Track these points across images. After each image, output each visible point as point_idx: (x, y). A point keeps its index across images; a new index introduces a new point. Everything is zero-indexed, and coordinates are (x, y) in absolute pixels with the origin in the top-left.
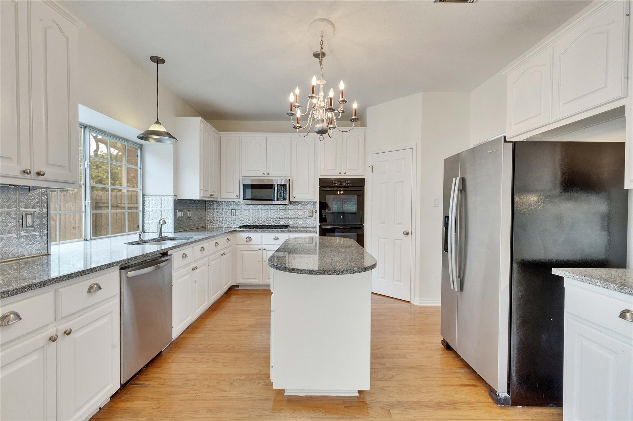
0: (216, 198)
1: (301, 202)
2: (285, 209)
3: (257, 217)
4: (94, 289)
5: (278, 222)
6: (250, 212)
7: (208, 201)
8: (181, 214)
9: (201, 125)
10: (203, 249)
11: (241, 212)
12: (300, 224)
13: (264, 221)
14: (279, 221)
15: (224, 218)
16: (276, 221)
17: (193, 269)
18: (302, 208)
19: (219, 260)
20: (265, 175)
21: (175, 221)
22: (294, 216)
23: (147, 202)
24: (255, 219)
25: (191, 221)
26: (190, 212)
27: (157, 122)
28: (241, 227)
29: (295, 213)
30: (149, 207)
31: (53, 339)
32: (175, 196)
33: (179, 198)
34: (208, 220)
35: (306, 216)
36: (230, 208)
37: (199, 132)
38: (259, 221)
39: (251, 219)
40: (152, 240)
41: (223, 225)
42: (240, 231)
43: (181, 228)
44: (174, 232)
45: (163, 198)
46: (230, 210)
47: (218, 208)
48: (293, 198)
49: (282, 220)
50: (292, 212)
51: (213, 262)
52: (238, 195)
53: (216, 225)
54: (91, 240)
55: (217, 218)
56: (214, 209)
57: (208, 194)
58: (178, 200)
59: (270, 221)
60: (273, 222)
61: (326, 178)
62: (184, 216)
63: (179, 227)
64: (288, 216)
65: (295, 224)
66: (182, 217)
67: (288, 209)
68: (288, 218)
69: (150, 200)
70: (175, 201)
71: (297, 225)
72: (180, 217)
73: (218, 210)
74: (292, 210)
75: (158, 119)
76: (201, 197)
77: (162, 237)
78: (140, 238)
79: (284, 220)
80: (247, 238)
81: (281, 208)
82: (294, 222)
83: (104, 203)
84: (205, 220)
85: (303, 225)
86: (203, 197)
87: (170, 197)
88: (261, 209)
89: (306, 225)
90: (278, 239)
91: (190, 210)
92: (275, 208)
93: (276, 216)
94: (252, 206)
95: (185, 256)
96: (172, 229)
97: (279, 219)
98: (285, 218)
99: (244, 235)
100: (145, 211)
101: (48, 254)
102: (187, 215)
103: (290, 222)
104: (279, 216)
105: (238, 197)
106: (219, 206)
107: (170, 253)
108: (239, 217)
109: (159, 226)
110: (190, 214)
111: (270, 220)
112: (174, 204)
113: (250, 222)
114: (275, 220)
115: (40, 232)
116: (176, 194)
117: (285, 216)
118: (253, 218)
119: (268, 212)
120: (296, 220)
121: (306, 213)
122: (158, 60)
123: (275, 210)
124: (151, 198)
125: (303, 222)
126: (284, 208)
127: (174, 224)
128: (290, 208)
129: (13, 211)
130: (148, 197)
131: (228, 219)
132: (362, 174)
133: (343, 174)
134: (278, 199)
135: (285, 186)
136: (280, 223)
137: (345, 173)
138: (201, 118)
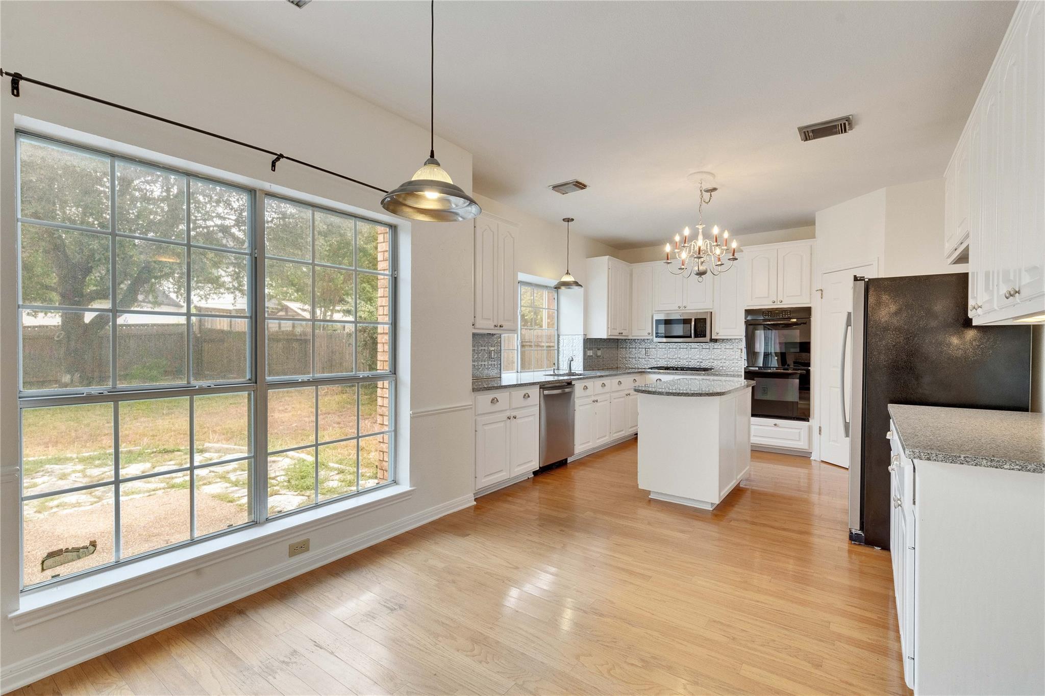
0: (627, 336)
1: (731, 339)
2: (709, 349)
3: (674, 358)
4: (526, 396)
5: (701, 364)
6: (666, 352)
7: (620, 339)
8: (590, 353)
9: (608, 263)
10: (604, 385)
11: (657, 352)
14: (701, 362)
15: (637, 359)
17: (594, 402)
18: (731, 347)
19: (623, 399)
20: (681, 309)
21: (584, 359)
22: (721, 357)
23: (561, 341)
25: (601, 360)
26: (600, 351)
27: (568, 273)
28: (651, 368)
29: (722, 353)
30: (563, 346)
31: (509, 418)
32: (585, 335)
33: (589, 337)
34: (620, 360)
36: (643, 347)
37: (606, 269)
39: (667, 359)
40: (563, 374)
41: (636, 365)
42: (649, 372)
43: (591, 367)
44: (584, 370)
45: (574, 337)
46: (644, 349)
47: (631, 347)
48: (716, 334)
49: (705, 361)
50: (719, 352)
51: (616, 400)
52: (650, 332)
53: (629, 365)
54: (521, 372)
55: (630, 358)
56: (626, 348)
57: (616, 332)
58: (587, 339)
60: (693, 364)
61: (755, 309)
62: (594, 355)
63: (589, 364)
64: (713, 357)
65: (722, 367)
66: (592, 356)
67: (713, 349)
68: (713, 359)
69: (563, 339)
70: (584, 339)
71: (725, 368)
72: (589, 356)
73: (631, 349)
74: (718, 349)
75: (568, 270)
76: (608, 335)
77: (571, 372)
78: (554, 372)
79: (707, 361)
81: (704, 347)
82: (722, 365)
83: (527, 342)
84: (617, 360)
85: (732, 368)
86: (610, 335)
87: (580, 336)
88: (680, 348)
89: (737, 369)
91: (600, 349)
92: (697, 347)
93: (698, 356)
94: (669, 344)
95: (586, 388)
96: (581, 368)
98: (709, 359)
99: (654, 377)
100: (560, 349)
101: (500, 377)
102: (597, 354)
103: (716, 364)
104: (701, 357)
105: (651, 335)
106: (632, 345)
107: (573, 383)
108: (653, 358)
109: (569, 363)
110: (599, 353)
112: (584, 343)
113: (666, 363)
114: (696, 361)
115: (497, 362)
116: (585, 333)
117: (710, 357)
118: (669, 358)
119: (687, 352)
120: (724, 362)
121: (736, 352)
122: (568, 220)
123: (697, 350)
124: (564, 337)
125: (734, 365)
126: (708, 347)
127: (584, 362)
129: (486, 348)
130: (561, 336)
131: (640, 360)
132: (808, 301)
133: (779, 303)
134: (696, 336)
135: (705, 320)
136: (703, 365)
137: (781, 302)
138: (609, 255)
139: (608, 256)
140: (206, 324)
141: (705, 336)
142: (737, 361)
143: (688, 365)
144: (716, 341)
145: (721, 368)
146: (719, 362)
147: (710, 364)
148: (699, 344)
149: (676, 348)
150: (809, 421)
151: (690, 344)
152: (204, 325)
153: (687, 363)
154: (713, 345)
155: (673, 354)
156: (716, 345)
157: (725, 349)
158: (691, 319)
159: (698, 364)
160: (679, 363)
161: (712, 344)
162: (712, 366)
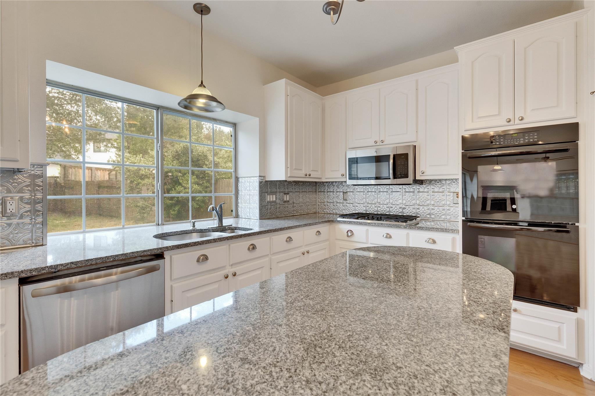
0: (318, 178)
1: (440, 180)
2: (413, 192)
3: (373, 203)
7: (317, 182)
8: (271, 198)
9: (287, 89)
11: (354, 196)
12: (438, 216)
13: (383, 208)
14: (404, 208)
15: (335, 204)
16: (400, 209)
18: (441, 190)
20: (378, 144)
21: (261, 206)
22: (428, 202)
24: (371, 206)
25: (289, 207)
26: (288, 196)
27: (202, 85)
29: (429, 197)
30: (241, 190)
33: (267, 179)
34: (319, 205)
35: (448, 203)
36: (342, 191)
37: (284, 96)
38: (376, 208)
39: (366, 204)
40: (205, 230)
41: (334, 211)
42: (339, 222)
44: (260, 219)
45: (251, 180)
46: (342, 193)
48: (421, 174)
50: (426, 196)
52: (344, 173)
54: (163, 225)
57: (301, 174)
58: (266, 181)
59: (391, 209)
60: (395, 211)
61: (476, 133)
64: (418, 202)
65: (429, 214)
67: (419, 192)
68: (419, 205)
69: (241, 183)
70: (260, 183)
71: (433, 216)
72: (270, 202)
74: (425, 192)
75: (202, 81)
76: (287, 176)
77: (222, 226)
79: (411, 208)
80: (348, 231)
81: (407, 190)
82: (429, 211)
84: (314, 205)
85: (443, 217)
86: (291, 177)
87: (255, 178)
88: (379, 192)
89: (448, 217)
90: (390, 237)
91: (288, 194)
92: (398, 190)
93: (400, 201)
95: (204, 259)
96: (257, 216)
97: (404, 206)
98: (414, 205)
99: (345, 227)
101: (42, 245)
102: (284, 200)
103: (422, 211)
104: (404, 202)
105: (344, 176)
106: (330, 188)
107: (166, 254)
108: (352, 202)
110: (287, 198)
111: (391, 207)
114: (398, 207)
115: (31, 219)
116: (262, 175)
117: (414, 202)
118: (368, 203)
119: (388, 196)
120: (432, 209)
121: (448, 197)
122: (202, 9)
123: (398, 193)
124: (244, 180)
125: (445, 212)
126: (412, 190)
127: (260, 210)
128: (421, 190)
130: (240, 180)
131: (338, 204)
132: (573, 114)
133: (517, 121)
134: (395, 177)
135: (407, 155)
136: (407, 212)
137: (522, 120)
138: (286, 78)
139: (284, 79)
140: (70, 176)
141: (406, 176)
142: (448, 208)
143: (389, 211)
144: (422, 183)
145: (428, 216)
146: (426, 208)
147: (414, 211)
148: (401, 186)
149: (375, 192)
150: (576, 311)
151: (391, 187)
152: (68, 177)
153: (388, 209)
154: (418, 187)
155: (372, 198)
156: (422, 188)
157: (433, 192)
158: (389, 155)
159: (401, 210)
160: (379, 208)
161: (416, 187)
162: (417, 214)
